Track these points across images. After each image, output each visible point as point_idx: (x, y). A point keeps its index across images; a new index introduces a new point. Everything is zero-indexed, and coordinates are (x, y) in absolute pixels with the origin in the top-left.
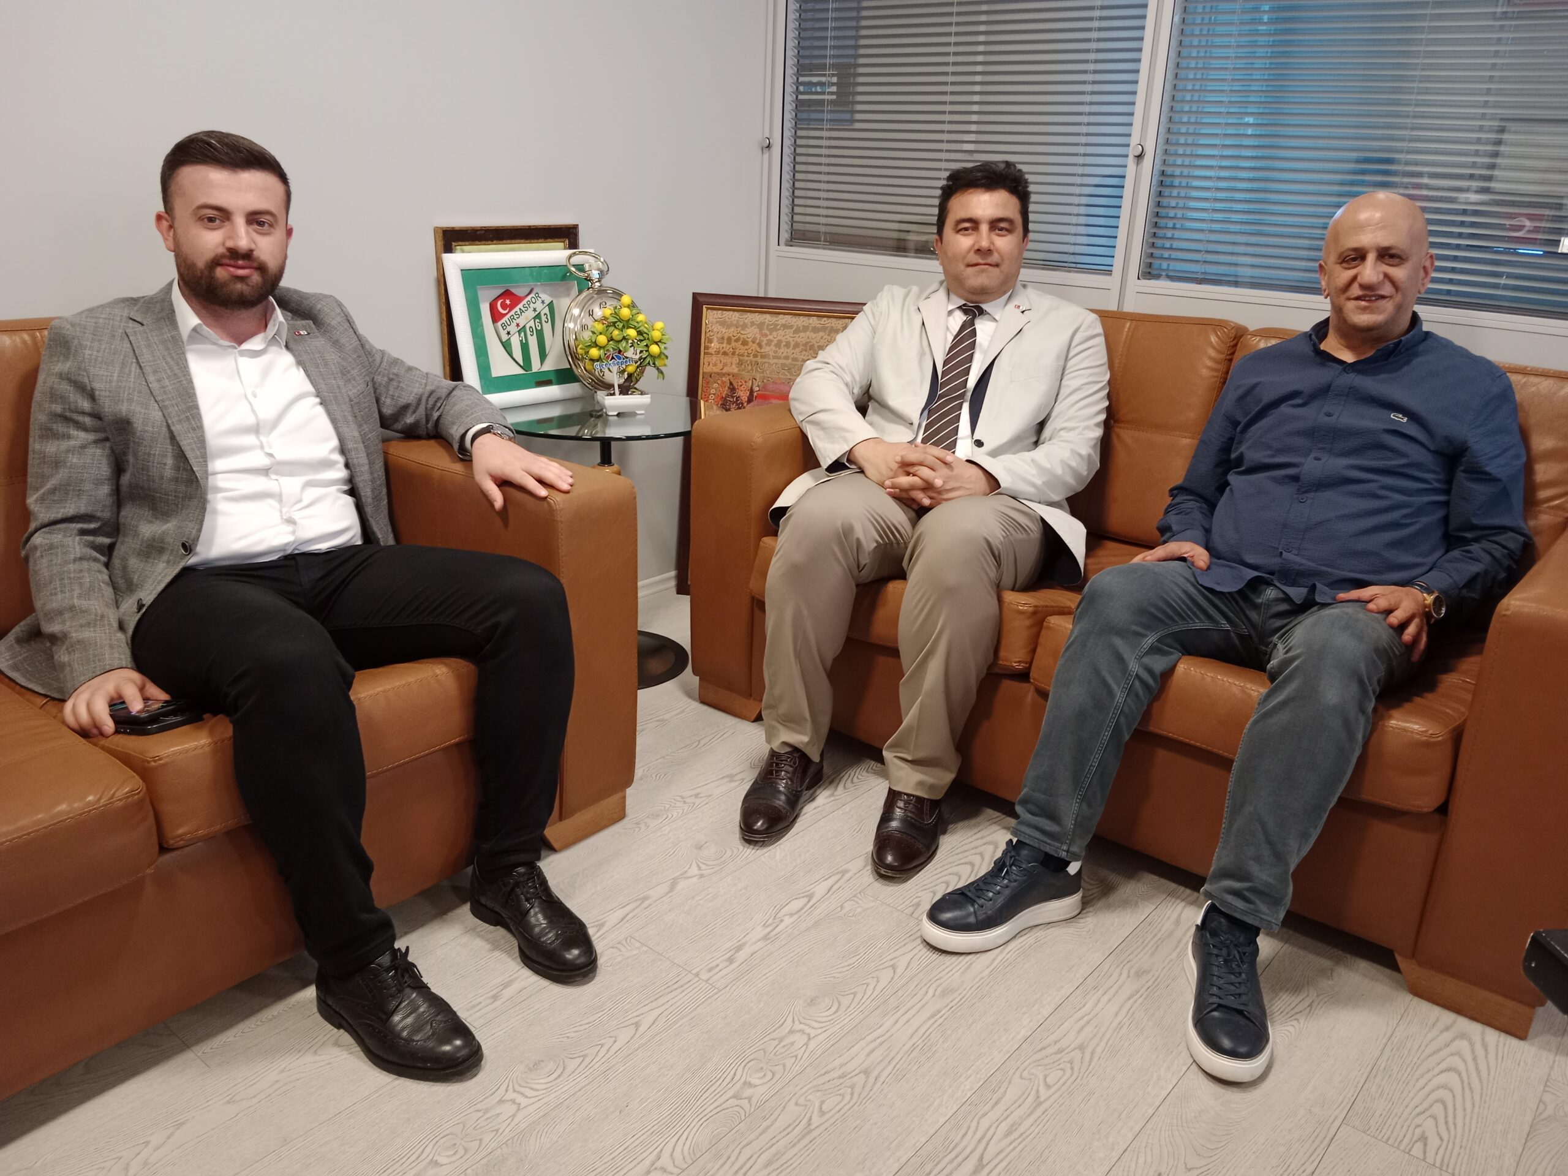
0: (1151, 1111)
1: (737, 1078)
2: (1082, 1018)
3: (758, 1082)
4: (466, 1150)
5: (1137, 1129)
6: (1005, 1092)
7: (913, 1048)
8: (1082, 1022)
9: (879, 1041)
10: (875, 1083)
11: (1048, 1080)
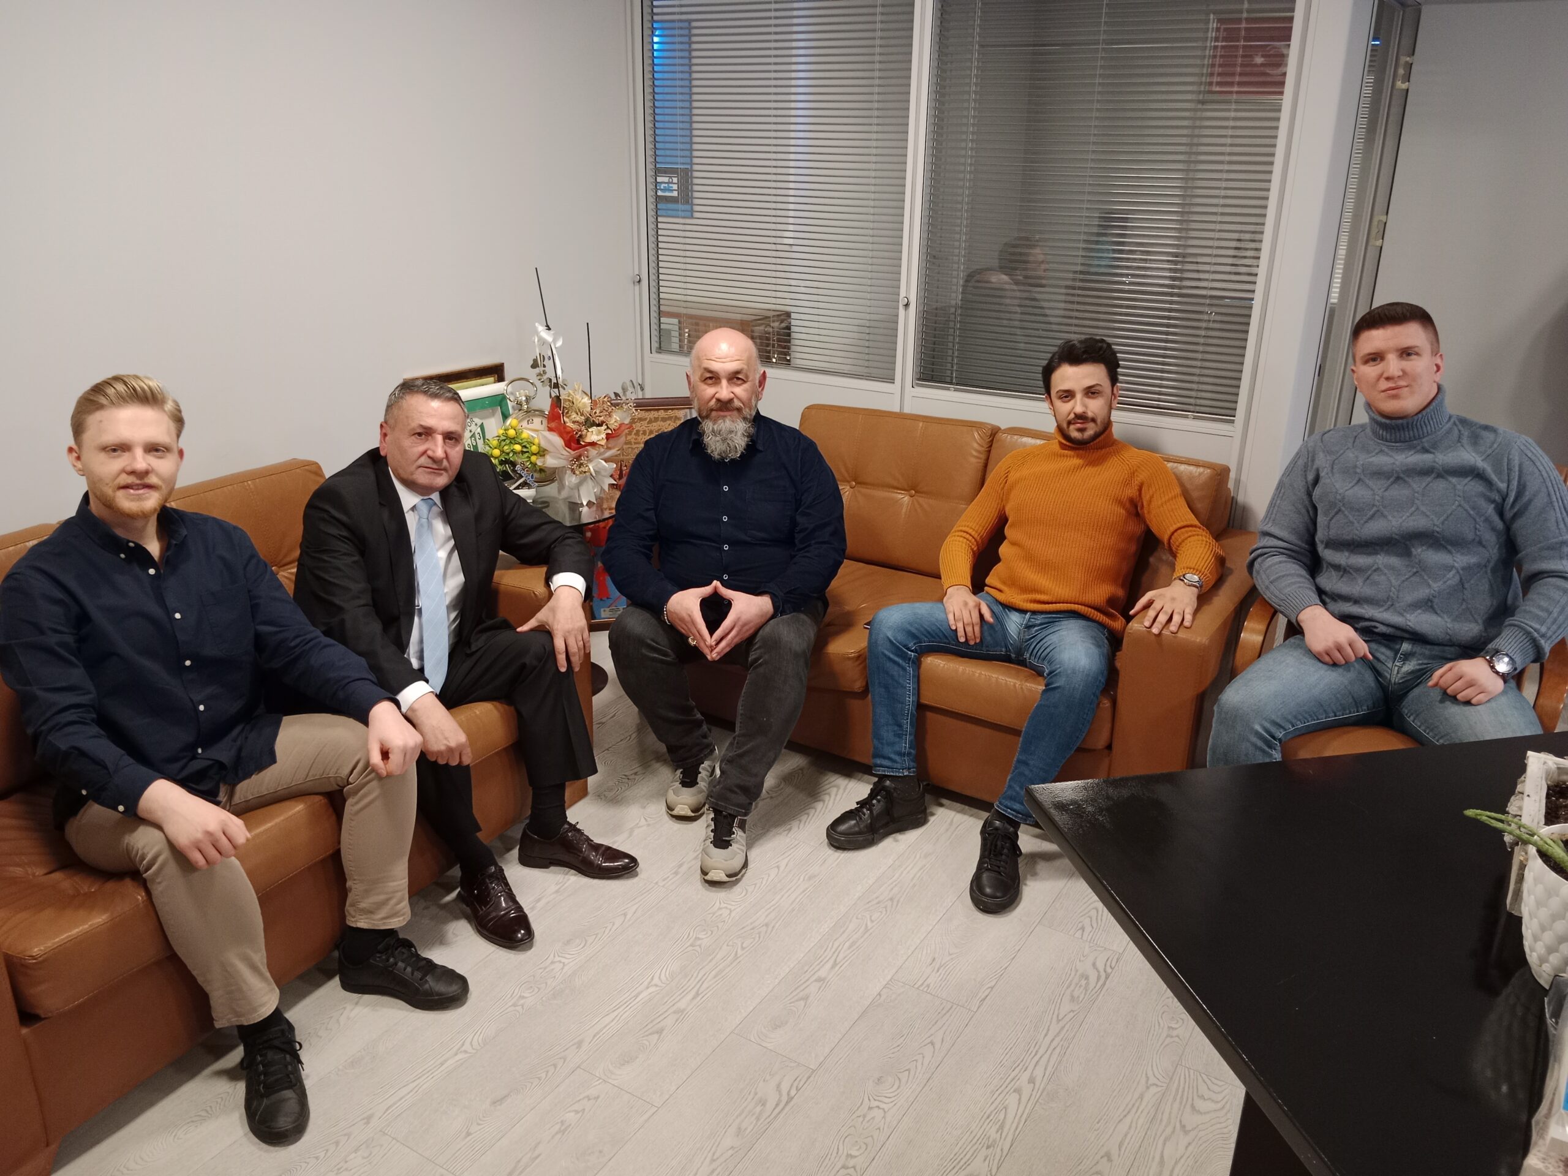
0: (931, 928)
1: (690, 936)
2: (892, 883)
3: (704, 937)
4: (539, 989)
5: (922, 938)
6: (848, 927)
7: (793, 910)
8: (892, 886)
9: (772, 908)
10: (772, 931)
11: (873, 918)
